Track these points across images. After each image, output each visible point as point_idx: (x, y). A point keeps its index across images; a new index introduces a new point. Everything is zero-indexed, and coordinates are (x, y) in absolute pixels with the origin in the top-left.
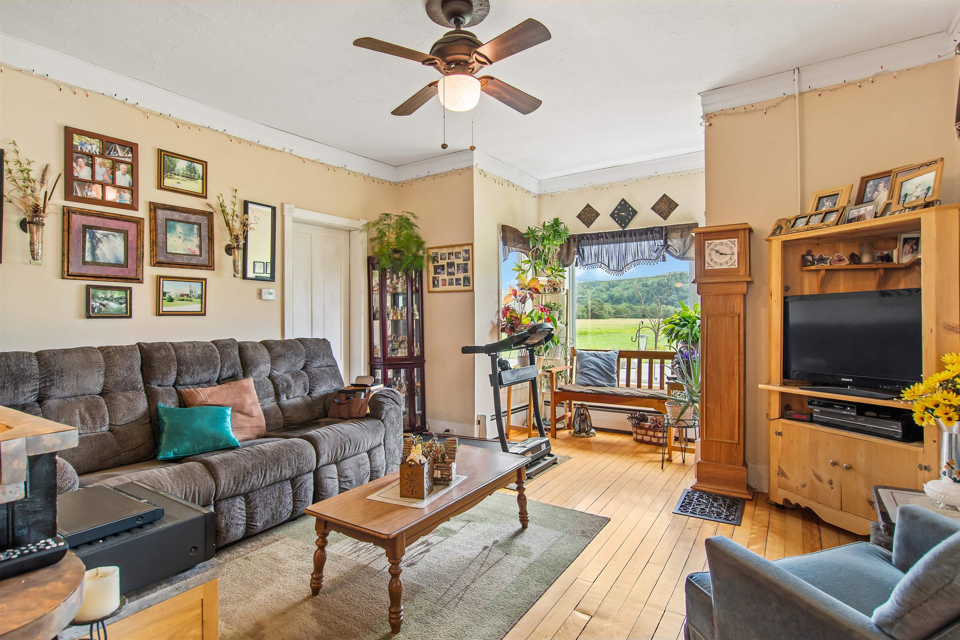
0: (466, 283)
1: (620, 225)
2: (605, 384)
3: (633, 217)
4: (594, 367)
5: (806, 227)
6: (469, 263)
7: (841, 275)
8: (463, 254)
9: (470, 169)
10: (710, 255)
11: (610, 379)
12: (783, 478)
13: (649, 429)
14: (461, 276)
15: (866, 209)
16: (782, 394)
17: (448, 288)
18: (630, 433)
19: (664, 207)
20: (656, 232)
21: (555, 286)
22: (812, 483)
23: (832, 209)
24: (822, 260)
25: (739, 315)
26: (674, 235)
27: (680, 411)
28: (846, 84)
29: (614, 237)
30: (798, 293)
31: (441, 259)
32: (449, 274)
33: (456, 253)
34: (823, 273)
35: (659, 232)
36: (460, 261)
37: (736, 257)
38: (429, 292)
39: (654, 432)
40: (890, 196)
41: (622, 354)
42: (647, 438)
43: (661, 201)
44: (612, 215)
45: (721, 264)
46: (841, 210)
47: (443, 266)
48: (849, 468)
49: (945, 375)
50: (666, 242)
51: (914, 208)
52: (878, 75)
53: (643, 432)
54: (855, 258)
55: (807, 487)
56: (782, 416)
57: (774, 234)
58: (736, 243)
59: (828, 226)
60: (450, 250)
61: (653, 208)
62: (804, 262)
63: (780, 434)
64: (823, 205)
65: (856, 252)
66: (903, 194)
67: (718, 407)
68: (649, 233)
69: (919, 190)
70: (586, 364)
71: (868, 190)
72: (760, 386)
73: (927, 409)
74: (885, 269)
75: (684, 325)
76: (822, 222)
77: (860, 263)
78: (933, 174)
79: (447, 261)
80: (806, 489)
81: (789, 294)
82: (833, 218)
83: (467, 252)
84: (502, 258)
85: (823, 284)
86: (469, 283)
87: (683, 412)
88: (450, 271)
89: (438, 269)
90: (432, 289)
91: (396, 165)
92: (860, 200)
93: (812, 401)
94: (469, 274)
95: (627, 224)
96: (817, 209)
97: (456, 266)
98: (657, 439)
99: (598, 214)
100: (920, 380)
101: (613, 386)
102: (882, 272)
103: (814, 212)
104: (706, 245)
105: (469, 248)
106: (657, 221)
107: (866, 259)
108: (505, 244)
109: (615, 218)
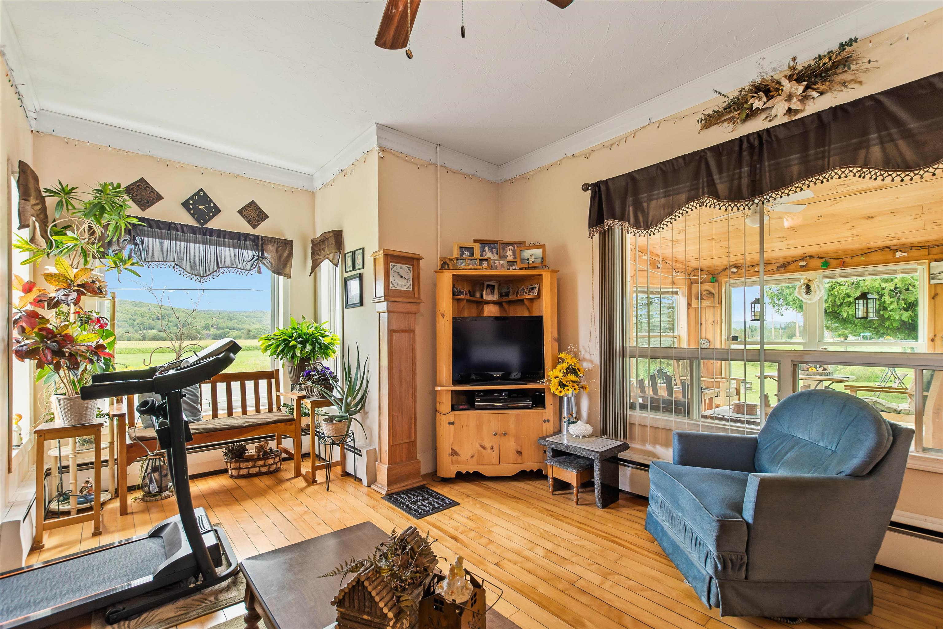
1: (197, 220)
3: (215, 214)
5: (468, 267)
10: (393, 276)
12: (455, 456)
16: (453, 392)
18: (223, 472)
19: (253, 215)
20: (250, 240)
22: (479, 452)
25: (414, 331)
26: (267, 247)
34: (465, 301)
35: (253, 241)
42: (255, 470)
43: (249, 207)
44: (185, 205)
45: (401, 286)
48: (505, 434)
50: (263, 254)
51: (535, 268)
52: (474, 175)
53: (251, 464)
55: (476, 456)
56: (453, 409)
57: (443, 268)
58: (411, 270)
61: (240, 212)
63: (452, 424)
64: (463, 253)
68: (242, 238)
69: (533, 257)
72: (438, 388)
76: (479, 265)
80: (475, 459)
82: (485, 264)
85: (463, 309)
95: (206, 221)
98: (267, 468)
99: (160, 196)
101: (200, 420)
104: (391, 267)
106: (244, 227)
109: (189, 210)
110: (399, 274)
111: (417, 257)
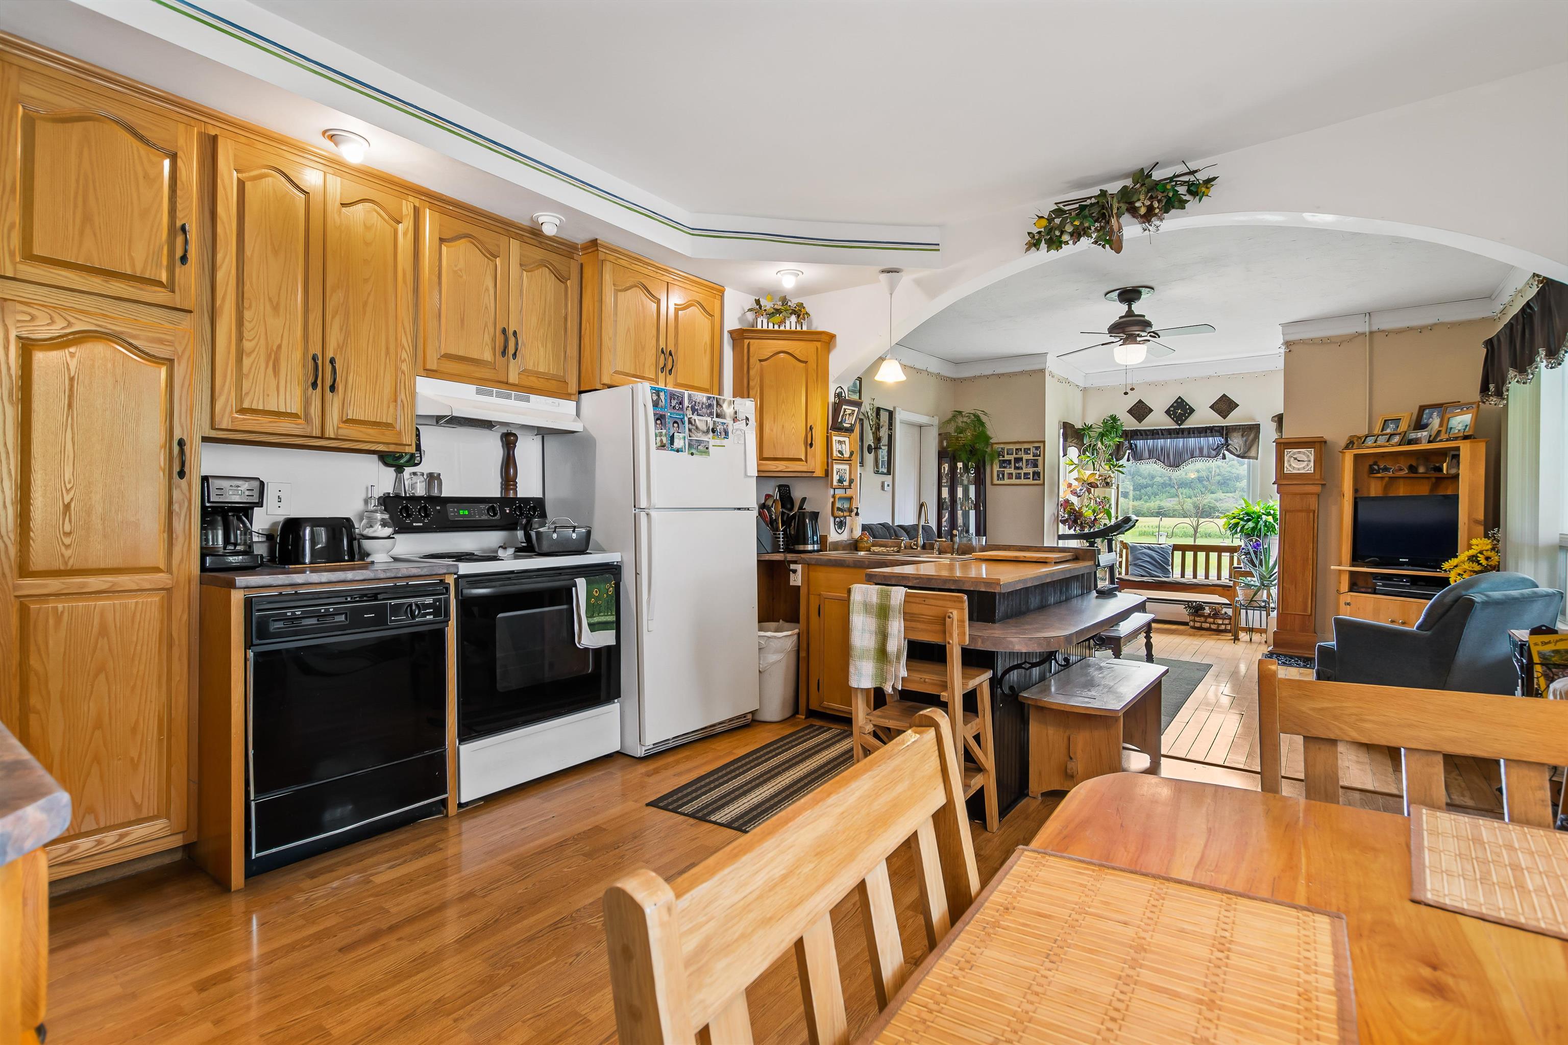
0: (1036, 477)
1: (1176, 422)
2: (1161, 575)
3: (1190, 414)
4: (1148, 559)
5: (1375, 445)
6: (1040, 459)
7: (1401, 482)
8: (1033, 450)
9: (1042, 371)
10: (1289, 461)
11: (1166, 572)
13: (1209, 616)
14: (1030, 470)
15: (1423, 434)
16: (1352, 573)
17: (1014, 481)
18: (1186, 624)
19: (1224, 407)
20: (1215, 431)
21: (1108, 480)
23: (1395, 432)
24: (1386, 469)
25: (1314, 511)
26: (1235, 434)
27: (1252, 594)
28: (1409, 329)
29: (1170, 434)
30: (1366, 495)
31: (1008, 454)
32: (1016, 468)
33: (1025, 449)
34: (1387, 479)
35: (1219, 431)
36: (1030, 457)
37: (1312, 464)
38: (993, 484)
39: (1214, 619)
40: (1441, 425)
41: (1176, 548)
42: (1206, 625)
43: (1220, 401)
44: (1168, 412)
45: (1299, 469)
46: (1403, 434)
47: (1010, 461)
49: (1471, 552)
50: (1227, 441)
51: (1456, 439)
52: (1435, 324)
53: (1203, 619)
54: (1413, 469)
56: (1351, 590)
57: (1347, 447)
58: (1313, 452)
59: (1393, 446)
60: (1018, 446)
61: (1212, 407)
62: (1371, 471)
63: (1349, 604)
64: (1388, 427)
65: (1414, 464)
66: (1449, 427)
67: (1293, 586)
68: (1208, 431)
69: (1460, 425)
70: (1140, 556)
71: (1425, 416)
72: (1332, 567)
73: (1459, 574)
74: (1436, 478)
75: (1249, 520)
76: (1388, 441)
77: (1416, 473)
78: (1470, 415)
79: (1014, 456)
81: (1358, 495)
82: (1396, 439)
83: (1037, 448)
84: (1061, 454)
85: (1386, 488)
86: (1039, 477)
87: (1255, 594)
88: (1017, 465)
89: (1005, 463)
90: (996, 482)
91: (957, 363)
92: (1419, 425)
93: (1375, 576)
94: (1040, 469)
95: (1183, 422)
96: (1383, 430)
97: (1024, 461)
99: (1151, 410)
100: (1456, 557)
101: (1168, 577)
102: (1434, 480)
103: (1380, 433)
104: (1286, 453)
105: (1041, 445)
106: (1216, 420)
107: (1421, 470)
108: (1065, 440)
109: (1170, 416)
110: (1295, 459)
111: (1322, 439)
